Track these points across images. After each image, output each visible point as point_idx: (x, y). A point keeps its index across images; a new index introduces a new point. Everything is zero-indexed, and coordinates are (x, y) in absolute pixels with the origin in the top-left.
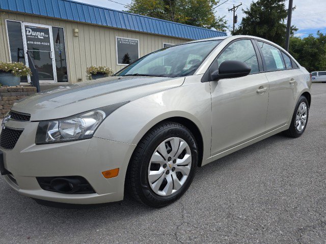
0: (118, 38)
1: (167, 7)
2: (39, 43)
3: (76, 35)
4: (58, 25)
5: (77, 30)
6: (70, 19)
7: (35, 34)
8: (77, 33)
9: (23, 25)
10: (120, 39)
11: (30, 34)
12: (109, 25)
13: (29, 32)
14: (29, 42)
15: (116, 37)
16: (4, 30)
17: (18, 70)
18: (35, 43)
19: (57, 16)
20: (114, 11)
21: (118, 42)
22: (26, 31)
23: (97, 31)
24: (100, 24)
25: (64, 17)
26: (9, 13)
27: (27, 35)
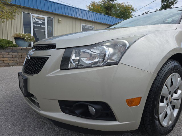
0: (82, 25)
1: (108, 11)
2: (40, 26)
3: (60, 22)
4: (50, 16)
5: (60, 19)
6: (57, 13)
7: (37, 21)
8: (61, 21)
9: (32, 15)
10: (84, 25)
11: (35, 20)
12: (79, 17)
13: (35, 19)
14: (34, 25)
15: (82, 24)
16: (21, 17)
17: (28, 38)
18: (37, 25)
19: (51, 11)
20: (81, 10)
21: (83, 27)
22: (33, 18)
23: (71, 20)
24: (73, 16)
25: (54, 12)
26: (25, 8)
27: (33, 21)
